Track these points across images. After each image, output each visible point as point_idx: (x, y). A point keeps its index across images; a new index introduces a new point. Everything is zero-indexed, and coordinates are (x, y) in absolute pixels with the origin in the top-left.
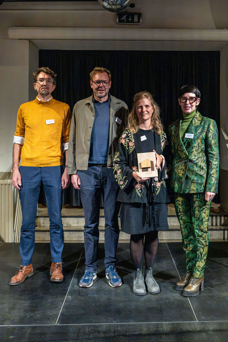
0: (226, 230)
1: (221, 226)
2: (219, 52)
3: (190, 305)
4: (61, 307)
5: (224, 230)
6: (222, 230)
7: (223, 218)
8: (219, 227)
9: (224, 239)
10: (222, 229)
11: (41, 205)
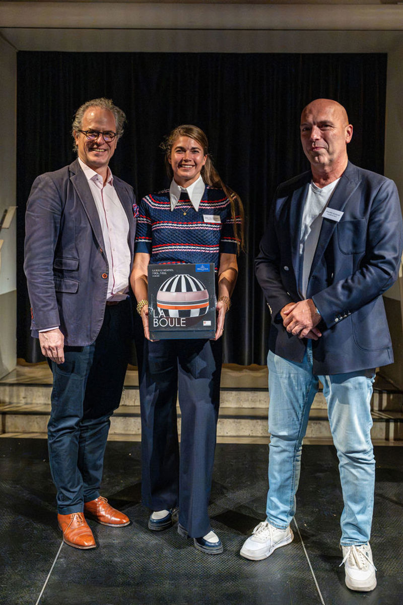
0: (392, 422)
1: (380, 413)
2: (385, 56)
3: (318, 591)
4: (43, 585)
5: (388, 421)
6: (383, 421)
7: (385, 396)
8: (378, 415)
9: (387, 439)
10: (384, 419)
11: (23, 360)
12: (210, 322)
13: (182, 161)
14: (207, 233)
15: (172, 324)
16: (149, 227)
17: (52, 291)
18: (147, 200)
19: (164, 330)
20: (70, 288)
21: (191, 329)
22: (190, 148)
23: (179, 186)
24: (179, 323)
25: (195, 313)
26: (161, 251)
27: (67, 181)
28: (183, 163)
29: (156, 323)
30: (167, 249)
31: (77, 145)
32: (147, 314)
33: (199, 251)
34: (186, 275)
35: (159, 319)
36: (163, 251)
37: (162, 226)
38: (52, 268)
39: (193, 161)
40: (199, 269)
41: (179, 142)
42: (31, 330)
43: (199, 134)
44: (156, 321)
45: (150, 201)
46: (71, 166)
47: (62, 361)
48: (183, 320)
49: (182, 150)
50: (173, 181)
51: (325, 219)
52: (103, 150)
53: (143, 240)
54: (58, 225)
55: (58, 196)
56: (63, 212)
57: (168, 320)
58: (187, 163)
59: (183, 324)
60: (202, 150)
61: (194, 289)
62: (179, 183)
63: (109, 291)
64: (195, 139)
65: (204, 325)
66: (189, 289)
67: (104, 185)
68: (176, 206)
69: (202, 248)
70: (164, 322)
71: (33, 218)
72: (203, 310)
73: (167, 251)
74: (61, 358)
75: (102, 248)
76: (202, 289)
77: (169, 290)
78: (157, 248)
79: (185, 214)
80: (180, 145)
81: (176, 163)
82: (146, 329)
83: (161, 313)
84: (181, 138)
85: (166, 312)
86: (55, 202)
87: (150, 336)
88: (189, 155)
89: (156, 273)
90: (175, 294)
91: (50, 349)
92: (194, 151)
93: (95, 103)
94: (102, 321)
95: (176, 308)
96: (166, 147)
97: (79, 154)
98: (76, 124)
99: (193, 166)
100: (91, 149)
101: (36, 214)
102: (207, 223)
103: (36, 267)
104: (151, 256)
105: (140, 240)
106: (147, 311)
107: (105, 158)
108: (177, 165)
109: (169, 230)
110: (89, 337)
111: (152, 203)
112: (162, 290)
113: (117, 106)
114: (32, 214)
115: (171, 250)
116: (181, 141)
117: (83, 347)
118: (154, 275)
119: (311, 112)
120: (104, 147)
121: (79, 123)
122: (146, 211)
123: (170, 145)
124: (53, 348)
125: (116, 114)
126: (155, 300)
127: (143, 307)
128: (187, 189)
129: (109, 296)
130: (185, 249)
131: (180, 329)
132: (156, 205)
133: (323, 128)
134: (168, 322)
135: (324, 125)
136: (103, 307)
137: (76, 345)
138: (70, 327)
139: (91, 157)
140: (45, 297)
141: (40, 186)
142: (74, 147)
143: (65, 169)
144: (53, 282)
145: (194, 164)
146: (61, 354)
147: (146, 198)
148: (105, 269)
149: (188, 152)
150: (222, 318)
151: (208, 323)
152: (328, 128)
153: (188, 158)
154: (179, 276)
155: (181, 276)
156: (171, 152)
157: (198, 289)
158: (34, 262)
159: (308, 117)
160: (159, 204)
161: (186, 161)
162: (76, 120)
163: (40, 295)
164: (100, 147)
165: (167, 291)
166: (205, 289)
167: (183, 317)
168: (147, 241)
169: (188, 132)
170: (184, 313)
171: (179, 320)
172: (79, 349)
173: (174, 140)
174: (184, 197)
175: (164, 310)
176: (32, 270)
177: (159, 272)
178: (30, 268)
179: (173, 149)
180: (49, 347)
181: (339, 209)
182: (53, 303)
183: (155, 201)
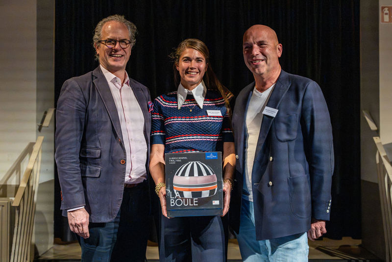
11: (59, 240)
12: (218, 201)
13: (188, 69)
14: (211, 125)
15: (186, 204)
16: (162, 122)
17: (78, 177)
18: (159, 100)
19: (179, 209)
20: (94, 173)
21: (202, 208)
22: (195, 58)
23: (186, 89)
24: (192, 203)
25: (205, 194)
26: (173, 142)
27: (90, 84)
28: (189, 70)
29: (173, 203)
30: (178, 140)
31: (98, 55)
32: (165, 196)
33: (205, 140)
34: (198, 162)
35: (175, 200)
36: (176, 141)
37: (173, 121)
38: (78, 157)
39: (197, 69)
40: (208, 157)
41: (186, 53)
42: (62, 210)
43: (202, 46)
44: (172, 201)
45: (161, 100)
46: (94, 72)
47: (87, 236)
48: (195, 200)
49: (188, 59)
50: (180, 85)
51: (264, 115)
52: (120, 56)
53: (158, 134)
54: (83, 121)
55: (82, 96)
56: (86, 109)
57: (183, 201)
58: (192, 71)
59: (196, 203)
60: (205, 59)
61: (205, 174)
62: (186, 87)
63: (127, 175)
64: (199, 50)
65: (213, 204)
66: (200, 174)
67: (122, 85)
68: (183, 105)
69: (207, 137)
70: (179, 202)
71: (62, 115)
72: (212, 192)
73: (179, 141)
74: (86, 233)
75: (120, 138)
76: (212, 174)
77: (183, 174)
78: (170, 139)
79: (191, 111)
80: (186, 55)
81: (183, 70)
82: (164, 208)
83: (177, 194)
84: (187, 50)
85: (181, 193)
86: (81, 101)
87: (168, 214)
88: (194, 64)
89: (172, 161)
90: (189, 178)
91: (76, 225)
92: (198, 60)
93: (110, 18)
94: (122, 200)
95: (189, 190)
96: (174, 56)
97: (101, 61)
98: (96, 36)
99: (197, 73)
100: (111, 55)
101: (64, 112)
102: (210, 117)
103: (65, 156)
104: (165, 146)
105: (155, 134)
106: (165, 193)
107: (123, 63)
108: (184, 72)
109: (179, 123)
110: (110, 214)
111: (163, 102)
112: (177, 175)
113: (128, 20)
114: (61, 112)
115: (182, 141)
116: (188, 52)
117: (106, 223)
118: (171, 162)
119: (251, 34)
120: (120, 53)
121: (99, 35)
122: (159, 109)
123: (178, 55)
124: (78, 225)
125: (129, 26)
126: (172, 184)
127: (161, 189)
128: (192, 91)
129: (127, 179)
130: (193, 139)
131: (193, 208)
132: (167, 104)
133: (262, 46)
134: (183, 202)
135: (261, 44)
136: (122, 188)
137: (100, 222)
138: (95, 207)
139: (111, 62)
140: (71, 181)
141: (67, 89)
142: (96, 57)
143: (89, 74)
144: (79, 168)
145: (198, 71)
146: (86, 229)
147: (158, 98)
148: (123, 156)
149: (193, 61)
150: (228, 198)
151: (216, 203)
152: (265, 46)
153: (193, 66)
154: (192, 163)
155: (193, 163)
156: (178, 61)
157: (208, 173)
158: (63, 152)
159: (249, 38)
160: (169, 103)
161: (192, 69)
162: (96, 33)
163: (68, 179)
164: (117, 53)
165: (181, 175)
166: (213, 173)
167: (195, 197)
168: (161, 134)
169: (192, 45)
170: (197, 194)
171: (192, 200)
172: (102, 225)
173: (181, 51)
174: (190, 98)
175: (179, 192)
176: (61, 159)
177: (175, 160)
178: (60, 158)
179: (181, 59)
180: (76, 224)
181: (275, 108)
182: (79, 187)
183: (166, 100)
